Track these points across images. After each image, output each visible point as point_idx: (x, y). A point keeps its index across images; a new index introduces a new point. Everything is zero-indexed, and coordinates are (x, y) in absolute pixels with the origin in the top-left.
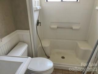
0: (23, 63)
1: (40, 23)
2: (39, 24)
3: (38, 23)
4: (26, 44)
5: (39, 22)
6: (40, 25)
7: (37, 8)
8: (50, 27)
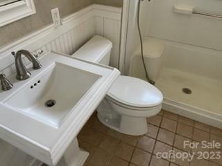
0: (101, 76)
4: (108, 41)
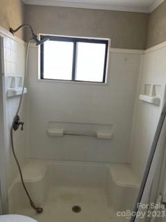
1: (22, 124)
2: (20, 126)
3: (16, 124)
5: (20, 121)
6: (22, 129)
7: (15, 92)
8: (47, 132)
